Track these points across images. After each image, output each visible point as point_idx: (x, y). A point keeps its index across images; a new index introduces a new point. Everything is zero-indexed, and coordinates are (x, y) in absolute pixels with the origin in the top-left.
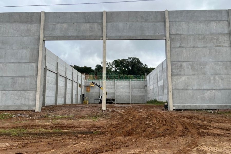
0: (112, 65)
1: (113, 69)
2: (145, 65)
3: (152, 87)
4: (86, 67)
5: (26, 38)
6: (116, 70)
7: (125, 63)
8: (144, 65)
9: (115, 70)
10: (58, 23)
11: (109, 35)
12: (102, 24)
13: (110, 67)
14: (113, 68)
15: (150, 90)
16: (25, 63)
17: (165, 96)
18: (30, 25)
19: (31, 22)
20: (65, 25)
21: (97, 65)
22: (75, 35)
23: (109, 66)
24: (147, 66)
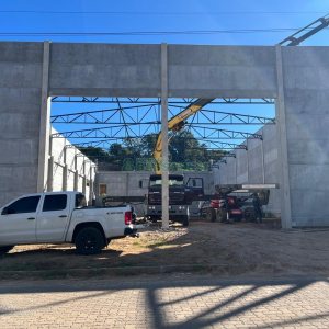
5: (14, 92)
10: (76, 63)
11: (173, 87)
12: (160, 68)
16: (14, 140)
18: (22, 67)
19: (24, 61)
20: (90, 69)
22: (110, 86)
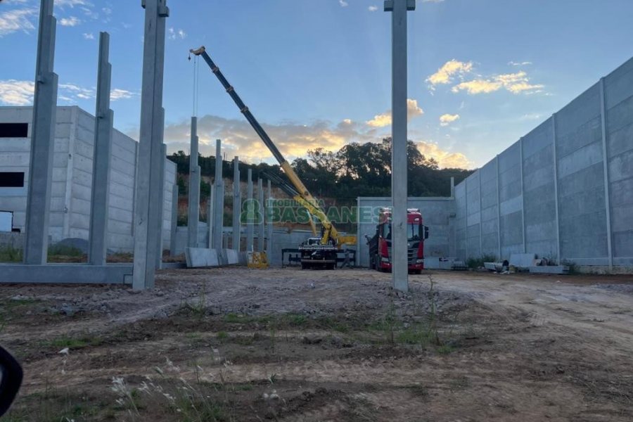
0: (336, 159)
1: (342, 172)
2: (432, 160)
3: (474, 219)
4: (266, 164)
6: (348, 173)
7: (373, 153)
8: (427, 160)
9: (345, 175)
13: (332, 165)
14: (340, 168)
15: (467, 227)
17: (529, 245)
21: (295, 161)
23: (329, 162)
24: (435, 163)
